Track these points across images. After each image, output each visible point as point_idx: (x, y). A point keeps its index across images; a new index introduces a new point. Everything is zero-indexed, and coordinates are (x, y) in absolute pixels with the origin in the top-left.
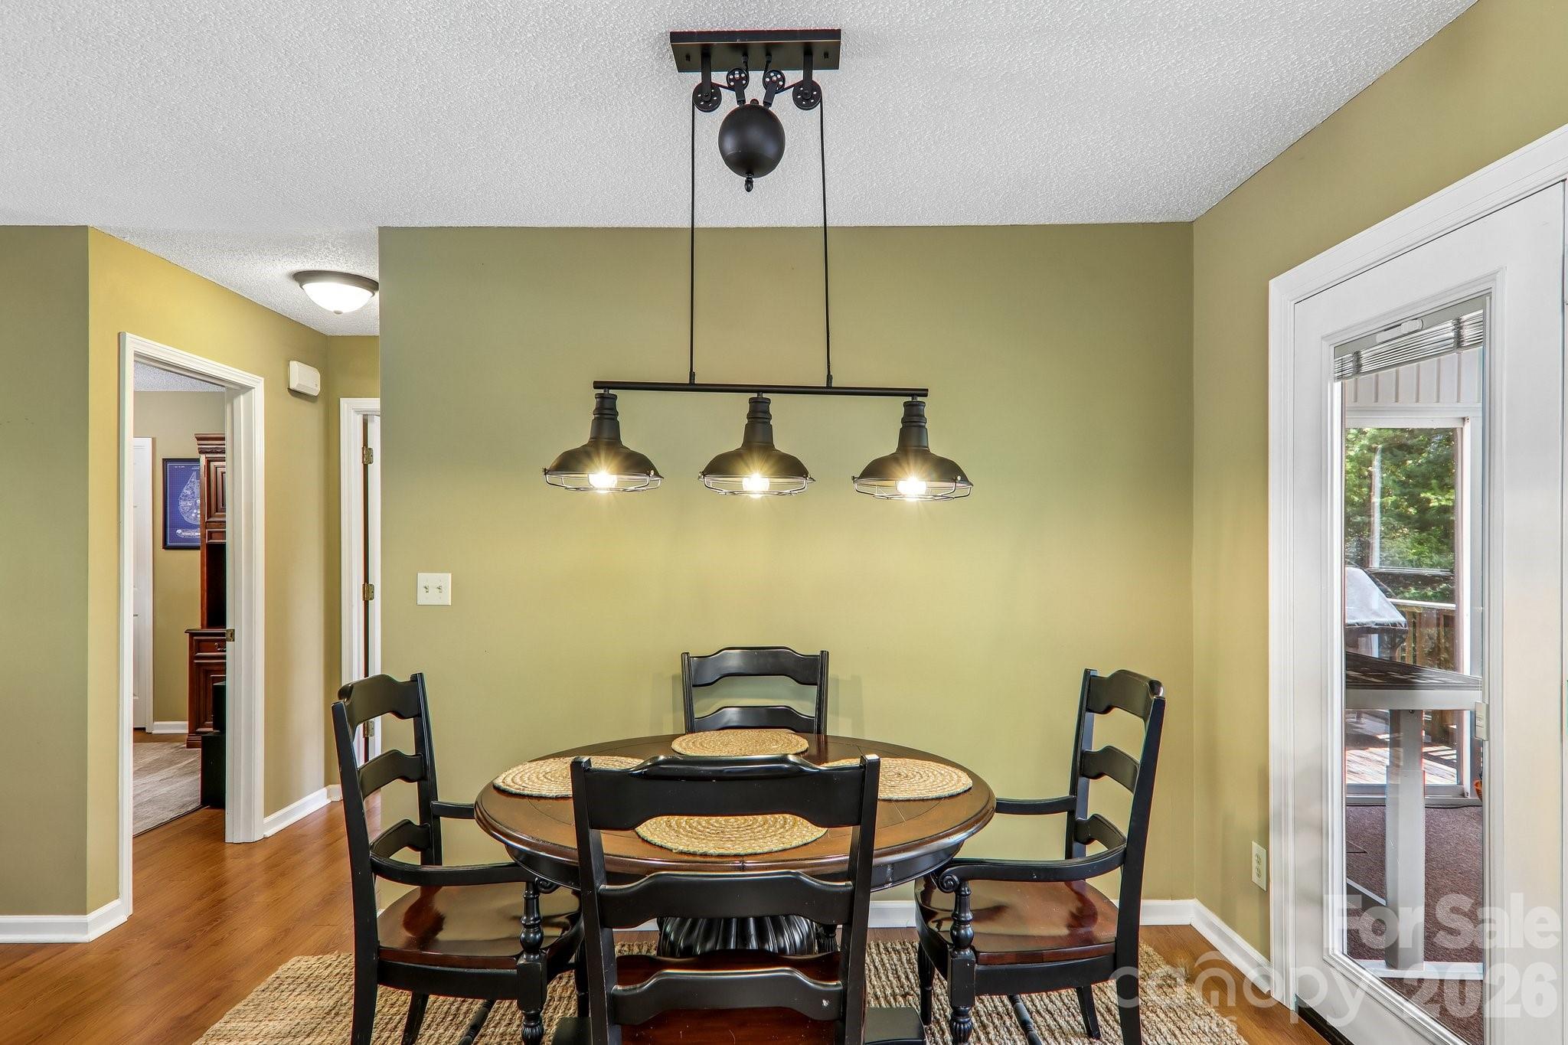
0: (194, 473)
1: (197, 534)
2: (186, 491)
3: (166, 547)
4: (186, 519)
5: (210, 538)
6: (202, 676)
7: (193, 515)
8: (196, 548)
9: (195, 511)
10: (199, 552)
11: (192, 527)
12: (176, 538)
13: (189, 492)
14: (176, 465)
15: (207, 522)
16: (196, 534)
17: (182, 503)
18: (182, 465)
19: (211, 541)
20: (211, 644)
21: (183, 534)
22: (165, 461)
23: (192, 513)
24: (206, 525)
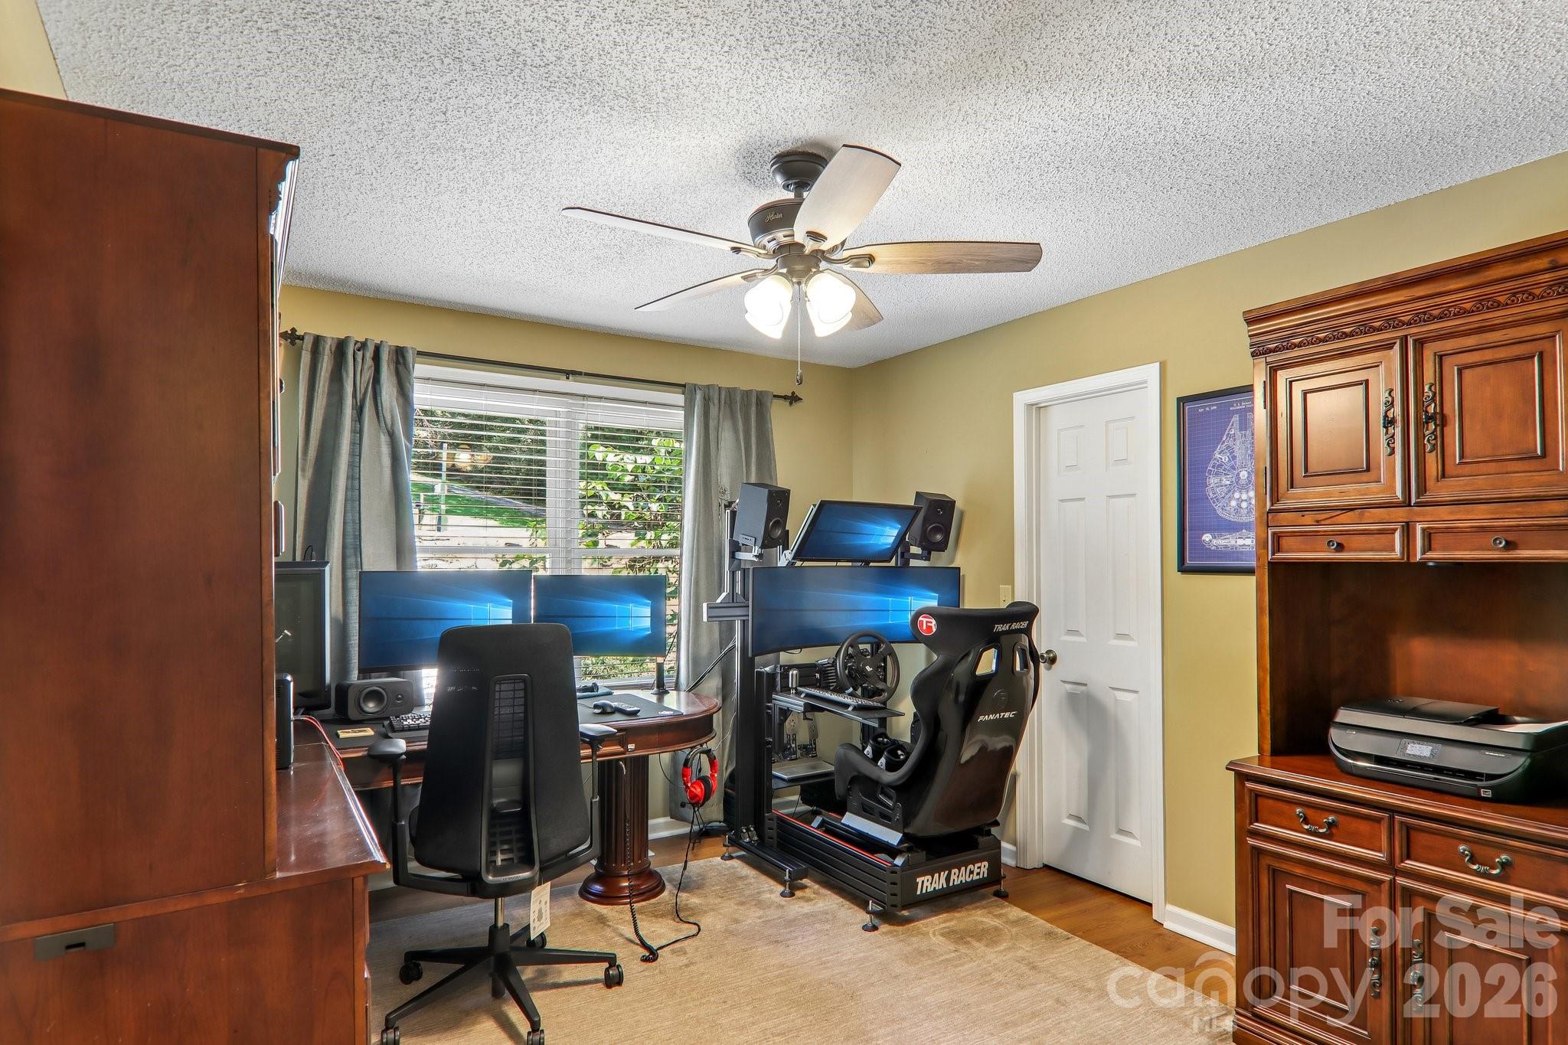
0: (1236, 418)
1: (1248, 542)
2: (1220, 456)
3: (1183, 568)
4: (1219, 512)
5: (1277, 548)
6: (1265, 881)
7: (1234, 503)
8: (1249, 571)
9: (1237, 495)
10: (1251, 581)
11: (1234, 528)
12: (1203, 550)
13: (1225, 458)
14: (1201, 407)
15: (1271, 511)
16: (1246, 542)
17: (1213, 481)
18: (1213, 406)
19: (1279, 555)
20: (1285, 807)
21: (1215, 542)
22: (1182, 401)
23: (1230, 499)
24: (1269, 516)
